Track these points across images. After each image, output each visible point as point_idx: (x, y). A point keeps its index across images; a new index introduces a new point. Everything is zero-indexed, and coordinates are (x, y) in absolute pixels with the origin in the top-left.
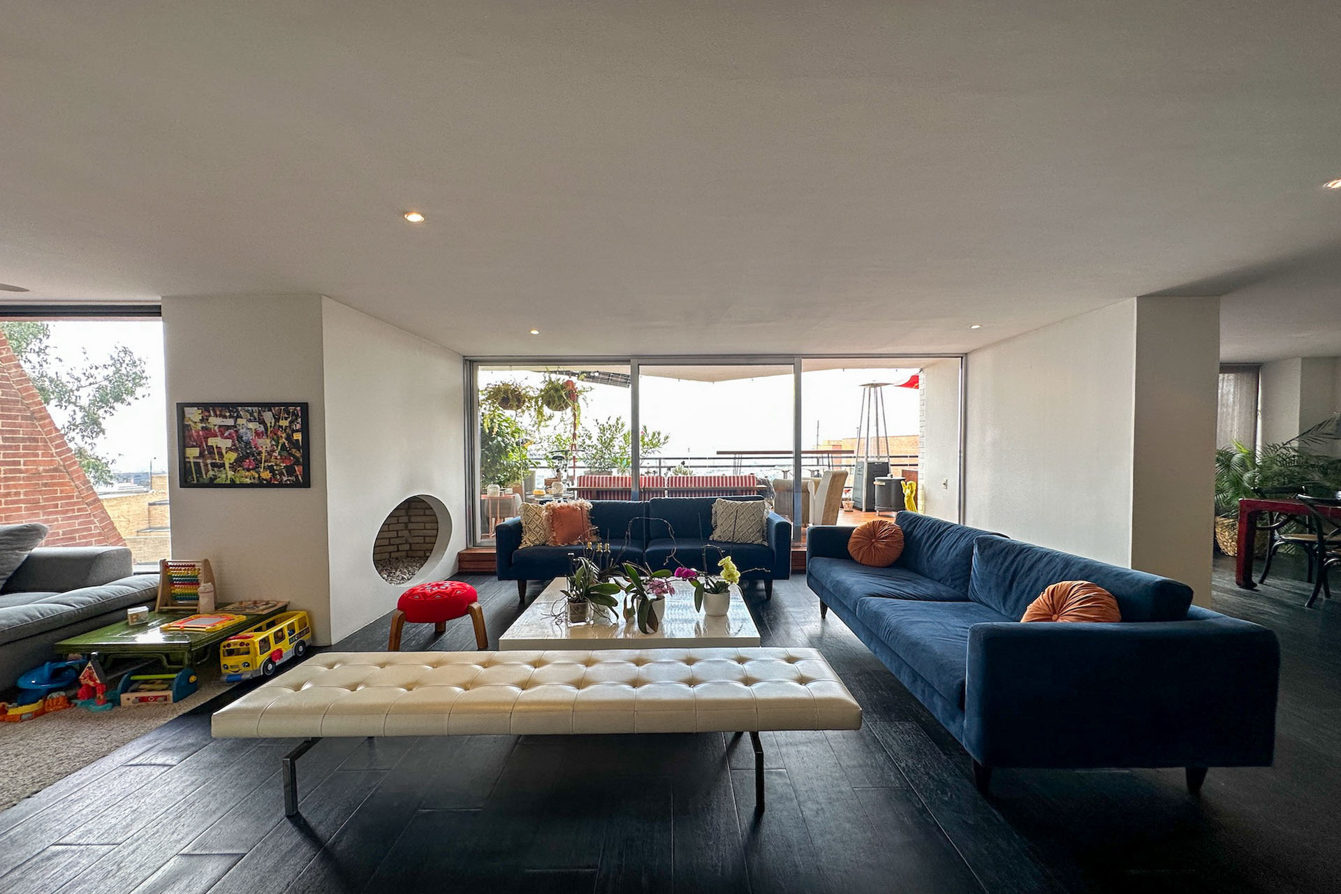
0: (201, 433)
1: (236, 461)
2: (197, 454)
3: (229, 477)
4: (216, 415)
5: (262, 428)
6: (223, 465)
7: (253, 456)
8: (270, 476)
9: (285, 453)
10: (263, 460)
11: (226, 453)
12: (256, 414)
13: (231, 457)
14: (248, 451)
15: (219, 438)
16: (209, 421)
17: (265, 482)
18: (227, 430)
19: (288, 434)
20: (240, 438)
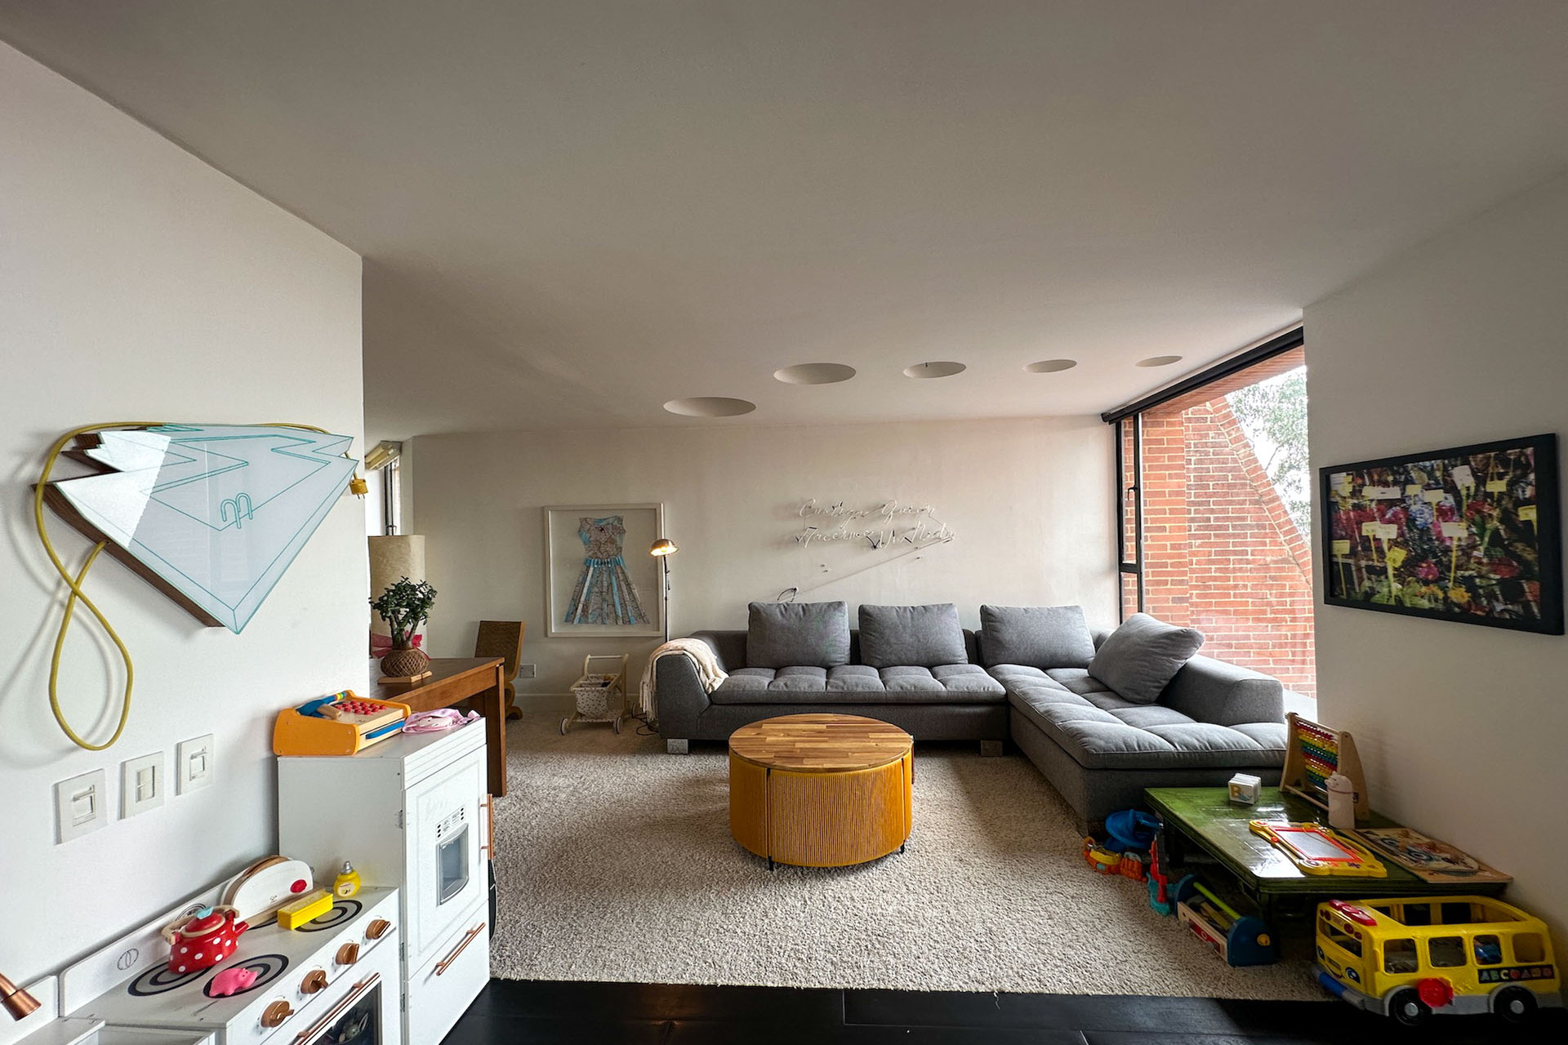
0: (1352, 514)
1: (1405, 563)
2: (1347, 551)
3: (1394, 593)
4: (1373, 483)
5: (1450, 501)
6: (1384, 571)
7: (1435, 556)
8: (1466, 599)
9: (1498, 553)
10: (1453, 566)
11: (1389, 549)
12: (1438, 474)
13: (1396, 557)
14: (1426, 547)
15: (1378, 522)
16: (1363, 494)
17: (1457, 610)
18: (1391, 507)
19: (1505, 512)
20: (1411, 520)
